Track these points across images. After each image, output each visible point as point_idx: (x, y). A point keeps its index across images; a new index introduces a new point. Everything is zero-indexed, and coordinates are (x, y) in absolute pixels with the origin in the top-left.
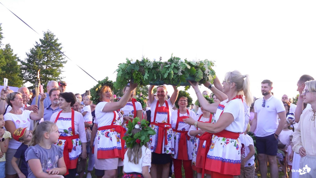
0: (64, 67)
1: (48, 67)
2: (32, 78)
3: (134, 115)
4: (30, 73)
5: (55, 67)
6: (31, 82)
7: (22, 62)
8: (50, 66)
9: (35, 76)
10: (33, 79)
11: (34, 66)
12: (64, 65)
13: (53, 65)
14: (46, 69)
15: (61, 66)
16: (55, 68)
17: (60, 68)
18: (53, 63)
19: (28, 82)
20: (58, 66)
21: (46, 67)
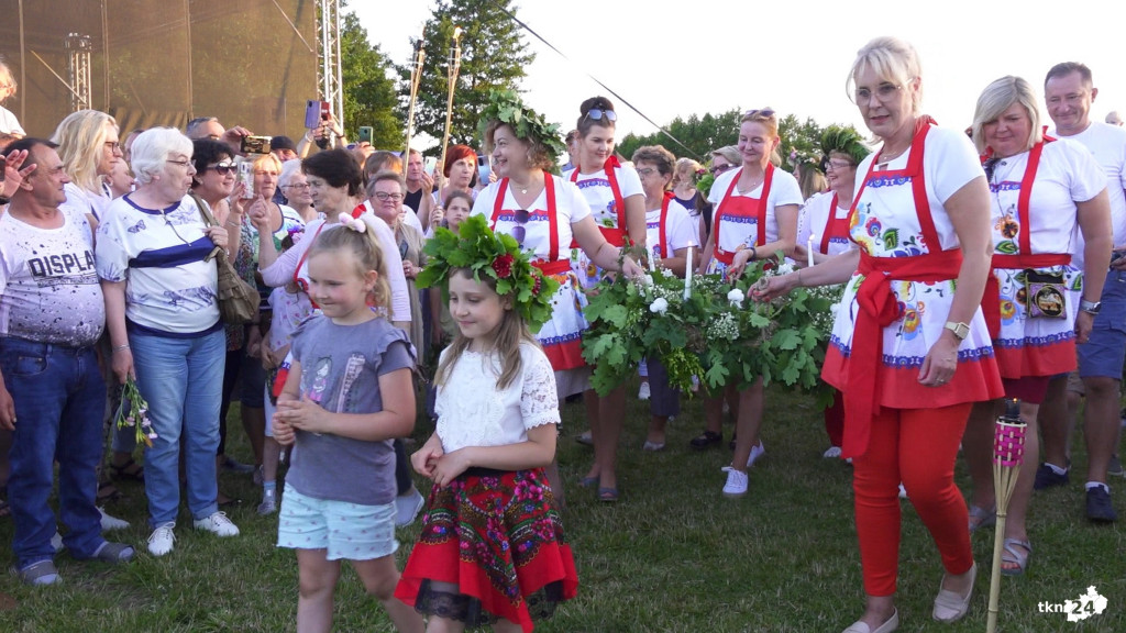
0: (526, 75)
1: (477, 82)
2: (433, 121)
3: (616, 215)
4: (426, 106)
5: (500, 77)
6: (432, 134)
7: (400, 70)
8: (484, 75)
9: (440, 112)
10: (436, 123)
11: (436, 80)
12: (526, 68)
13: (492, 73)
14: (473, 86)
15: (517, 72)
16: (499, 81)
17: (516, 80)
18: (493, 67)
19: (424, 133)
20: (508, 74)
21: (474, 82)
